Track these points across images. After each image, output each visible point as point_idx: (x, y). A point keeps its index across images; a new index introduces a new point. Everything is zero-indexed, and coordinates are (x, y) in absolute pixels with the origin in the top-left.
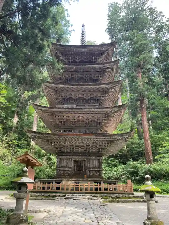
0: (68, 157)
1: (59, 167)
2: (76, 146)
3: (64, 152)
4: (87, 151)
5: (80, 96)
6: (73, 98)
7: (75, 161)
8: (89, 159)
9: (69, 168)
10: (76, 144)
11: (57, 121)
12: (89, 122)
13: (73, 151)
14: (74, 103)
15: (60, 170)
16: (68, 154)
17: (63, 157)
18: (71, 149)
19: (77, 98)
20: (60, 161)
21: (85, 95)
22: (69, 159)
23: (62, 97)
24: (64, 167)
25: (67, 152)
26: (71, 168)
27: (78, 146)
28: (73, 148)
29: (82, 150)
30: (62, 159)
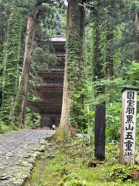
0: (47, 115)
1: (42, 120)
2: (52, 109)
3: (44, 112)
4: (58, 111)
5: (55, 77)
6: (50, 78)
7: (51, 117)
8: (59, 116)
9: (47, 121)
10: (52, 108)
11: (40, 93)
12: (60, 94)
13: (50, 111)
14: (51, 81)
15: (42, 122)
16: (47, 113)
17: (44, 115)
18: (49, 110)
19: (53, 78)
20: (42, 117)
21: (58, 76)
22: (48, 116)
23: (43, 77)
24: (45, 120)
25: (46, 112)
26: (48, 121)
27: (53, 109)
28: (50, 110)
29: (55, 111)
30: (44, 116)
